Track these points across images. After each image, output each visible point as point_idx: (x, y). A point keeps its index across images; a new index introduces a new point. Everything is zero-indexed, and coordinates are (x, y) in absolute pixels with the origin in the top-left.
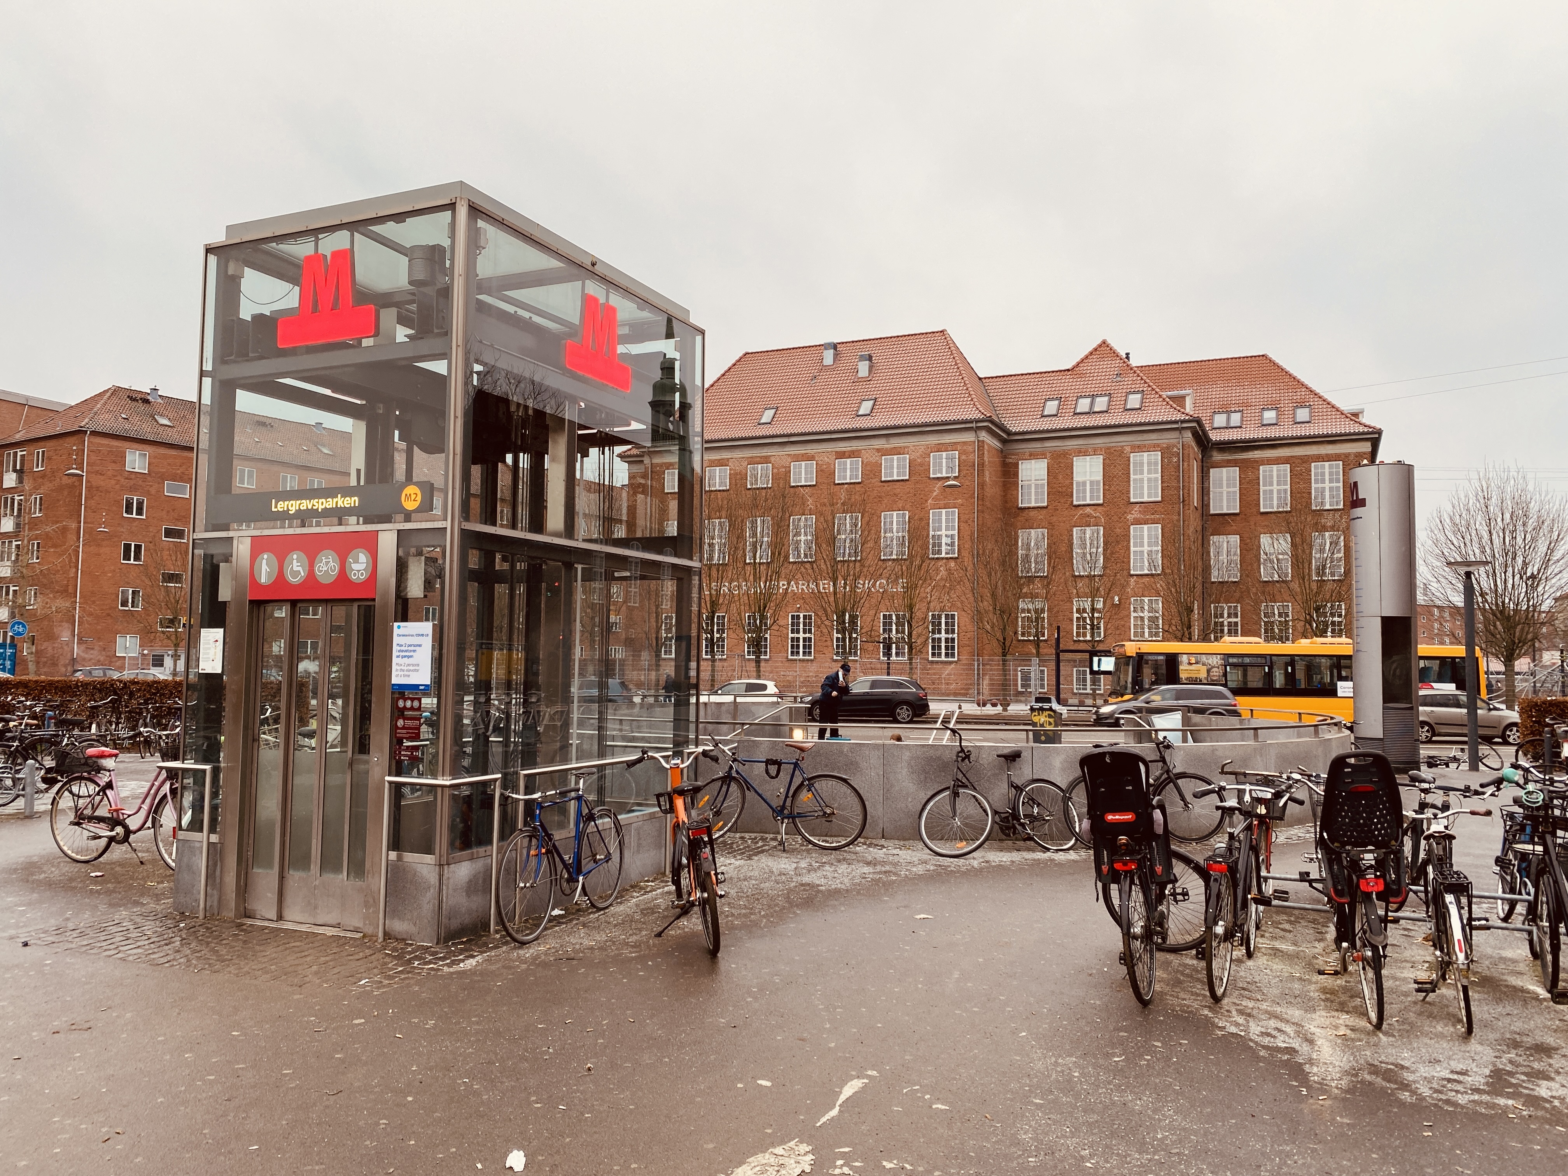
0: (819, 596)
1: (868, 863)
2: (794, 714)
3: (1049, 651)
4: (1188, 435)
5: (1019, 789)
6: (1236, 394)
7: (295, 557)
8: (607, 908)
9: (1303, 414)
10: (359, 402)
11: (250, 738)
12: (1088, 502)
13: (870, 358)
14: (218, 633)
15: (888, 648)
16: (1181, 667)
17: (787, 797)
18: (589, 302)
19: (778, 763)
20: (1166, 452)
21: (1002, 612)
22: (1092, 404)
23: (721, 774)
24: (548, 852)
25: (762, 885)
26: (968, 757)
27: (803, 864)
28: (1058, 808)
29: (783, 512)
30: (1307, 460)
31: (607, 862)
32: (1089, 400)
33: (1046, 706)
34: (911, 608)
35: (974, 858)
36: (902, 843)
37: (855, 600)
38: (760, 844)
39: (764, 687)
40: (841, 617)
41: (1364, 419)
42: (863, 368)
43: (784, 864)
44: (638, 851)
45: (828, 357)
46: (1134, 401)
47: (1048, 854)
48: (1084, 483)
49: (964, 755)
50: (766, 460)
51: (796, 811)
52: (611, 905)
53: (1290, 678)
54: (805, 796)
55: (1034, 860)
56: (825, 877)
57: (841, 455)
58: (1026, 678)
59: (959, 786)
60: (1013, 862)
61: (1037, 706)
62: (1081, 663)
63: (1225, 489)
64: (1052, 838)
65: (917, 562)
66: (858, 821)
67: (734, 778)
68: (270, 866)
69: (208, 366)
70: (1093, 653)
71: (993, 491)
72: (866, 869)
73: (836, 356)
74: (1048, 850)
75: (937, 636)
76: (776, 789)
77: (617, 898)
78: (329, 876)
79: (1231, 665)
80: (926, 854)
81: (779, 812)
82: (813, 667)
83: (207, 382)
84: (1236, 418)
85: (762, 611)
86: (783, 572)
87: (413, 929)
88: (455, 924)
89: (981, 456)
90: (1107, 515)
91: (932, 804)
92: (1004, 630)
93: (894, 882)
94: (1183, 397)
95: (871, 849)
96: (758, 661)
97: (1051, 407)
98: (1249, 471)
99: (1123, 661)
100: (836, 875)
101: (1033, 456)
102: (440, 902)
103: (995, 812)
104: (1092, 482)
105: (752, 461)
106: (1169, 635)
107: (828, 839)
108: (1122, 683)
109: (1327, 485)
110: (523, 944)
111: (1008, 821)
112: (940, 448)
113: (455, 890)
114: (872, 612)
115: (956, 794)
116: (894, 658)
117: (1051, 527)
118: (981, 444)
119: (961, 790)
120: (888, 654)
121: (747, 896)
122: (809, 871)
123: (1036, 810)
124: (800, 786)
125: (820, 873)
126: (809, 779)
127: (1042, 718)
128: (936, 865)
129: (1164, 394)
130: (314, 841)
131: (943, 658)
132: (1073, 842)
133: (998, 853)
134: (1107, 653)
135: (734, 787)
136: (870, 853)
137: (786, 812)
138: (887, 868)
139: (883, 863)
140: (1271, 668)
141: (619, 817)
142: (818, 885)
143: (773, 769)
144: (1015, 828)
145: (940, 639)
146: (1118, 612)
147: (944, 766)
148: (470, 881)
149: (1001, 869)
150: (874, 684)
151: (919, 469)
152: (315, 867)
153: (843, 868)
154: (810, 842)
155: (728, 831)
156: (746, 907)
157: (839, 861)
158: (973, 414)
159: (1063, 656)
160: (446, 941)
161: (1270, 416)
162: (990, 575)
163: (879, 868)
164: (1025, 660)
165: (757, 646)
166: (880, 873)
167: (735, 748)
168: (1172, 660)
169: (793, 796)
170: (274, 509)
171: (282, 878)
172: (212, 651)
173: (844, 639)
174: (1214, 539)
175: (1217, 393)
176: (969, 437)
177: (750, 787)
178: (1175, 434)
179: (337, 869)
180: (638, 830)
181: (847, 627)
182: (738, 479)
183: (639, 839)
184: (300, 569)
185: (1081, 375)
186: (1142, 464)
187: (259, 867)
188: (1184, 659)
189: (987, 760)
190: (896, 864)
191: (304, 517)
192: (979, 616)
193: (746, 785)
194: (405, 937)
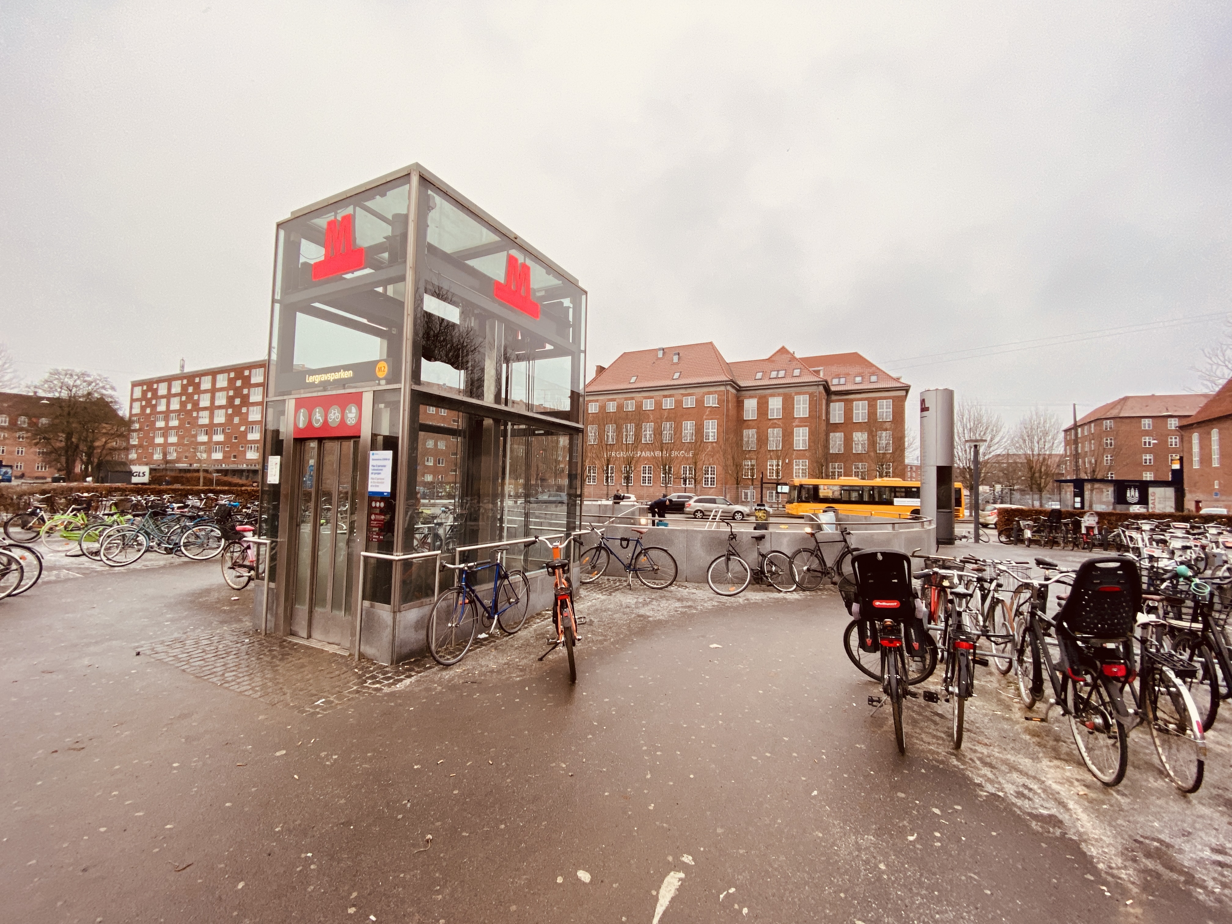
0: (655, 458)
1: (679, 600)
2: (642, 512)
3: (757, 483)
4: (821, 388)
5: (764, 556)
6: (842, 370)
7: (317, 410)
8: (516, 632)
9: (874, 378)
10: (385, 329)
11: (295, 524)
12: (775, 417)
13: (679, 354)
14: (278, 458)
15: (685, 481)
16: (820, 491)
17: (632, 559)
18: (512, 261)
19: (628, 540)
20: (811, 395)
21: (737, 466)
22: (778, 374)
23: (596, 545)
24: (470, 602)
25: (615, 616)
26: (735, 538)
27: (641, 600)
28: (786, 567)
29: (639, 420)
30: (875, 399)
31: (517, 603)
32: (776, 372)
33: (762, 508)
34: (696, 463)
35: (740, 597)
36: (697, 585)
37: (671, 460)
38: (618, 584)
39: (629, 498)
40: (664, 469)
41: (902, 380)
42: (675, 359)
43: (628, 599)
44: (542, 593)
45: (660, 354)
46: (797, 372)
47: (782, 594)
48: (773, 409)
49: (733, 536)
50: (632, 398)
51: (638, 567)
52: (520, 630)
53: (872, 496)
54: (643, 559)
55: (774, 599)
56: (653, 610)
57: (665, 396)
58: (746, 494)
59: (730, 555)
60: (763, 600)
61: (758, 508)
62: (772, 488)
63: (837, 412)
64: (781, 583)
65: (699, 443)
66: (672, 572)
67: (603, 548)
68: (303, 604)
69: (278, 297)
70: (778, 484)
71: (733, 412)
72: (678, 604)
73: (664, 354)
74: (781, 591)
75: (707, 476)
76: (626, 555)
77: (525, 623)
78: (336, 612)
79: (844, 490)
80: (710, 594)
81: (628, 567)
82: (652, 490)
83: (277, 306)
84: (843, 381)
85: (630, 464)
86: (639, 447)
87: (378, 654)
88: (405, 650)
89: (727, 397)
90: (783, 423)
91: (714, 564)
92: (737, 473)
93: (694, 614)
94: (819, 371)
95: (680, 589)
96: (627, 486)
97: (759, 375)
98: (848, 405)
99: (793, 487)
100: (659, 608)
101: (751, 397)
102: (394, 636)
103: (752, 570)
104: (777, 409)
105: (626, 399)
106: (812, 476)
107: (657, 581)
108: (792, 498)
109: (885, 410)
110: (447, 666)
111: (758, 575)
112: (709, 393)
113: (405, 628)
114: (678, 466)
115: (728, 559)
116: (687, 485)
117: (758, 428)
118: (728, 391)
119: (732, 557)
120: (685, 484)
121: (604, 625)
122: (643, 605)
123: (774, 568)
124: (640, 553)
125: (650, 607)
126: (645, 550)
127: (760, 514)
128: (718, 602)
129: (811, 369)
130: (328, 590)
131: (709, 486)
132: (795, 587)
133: (752, 593)
134: (786, 484)
135: (603, 552)
136: (679, 591)
137: (632, 567)
138: (690, 603)
139: (688, 600)
140: (862, 492)
141: (526, 574)
142: (649, 617)
143: (624, 543)
144: (762, 579)
145: (708, 478)
146: (788, 467)
147: (721, 543)
148: (418, 621)
149: (756, 606)
150: (679, 497)
151: (700, 402)
152: (329, 606)
153: (664, 603)
154: (645, 584)
155: (602, 575)
156: (602, 635)
157: (661, 597)
158: (724, 378)
159: (764, 485)
160: (398, 662)
161: (858, 379)
162: (731, 449)
163: (685, 603)
164: (747, 487)
165: (627, 479)
166: (685, 607)
167: (604, 531)
168: (816, 488)
169: (636, 559)
170: (307, 381)
171: (311, 612)
172: (274, 471)
173: (666, 477)
174: (832, 434)
175: (835, 369)
176: (722, 388)
177: (612, 553)
178: (816, 387)
179: (340, 609)
180: (542, 580)
181: (667, 472)
182: (620, 407)
183: (543, 586)
184: (320, 418)
185: (773, 361)
186: (800, 401)
187: (299, 605)
188: (821, 487)
189: (746, 539)
190: (694, 601)
191: (325, 385)
192: (725, 468)
193: (609, 551)
194: (372, 657)
